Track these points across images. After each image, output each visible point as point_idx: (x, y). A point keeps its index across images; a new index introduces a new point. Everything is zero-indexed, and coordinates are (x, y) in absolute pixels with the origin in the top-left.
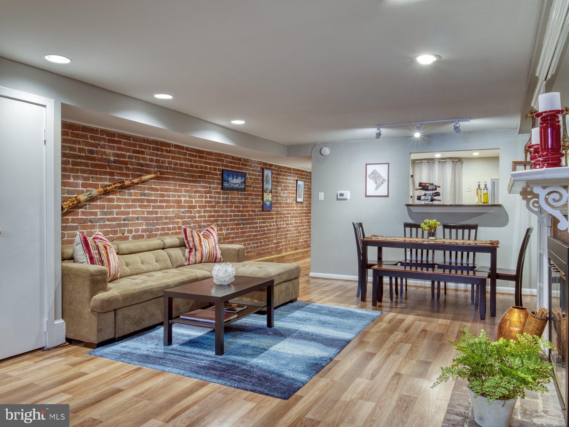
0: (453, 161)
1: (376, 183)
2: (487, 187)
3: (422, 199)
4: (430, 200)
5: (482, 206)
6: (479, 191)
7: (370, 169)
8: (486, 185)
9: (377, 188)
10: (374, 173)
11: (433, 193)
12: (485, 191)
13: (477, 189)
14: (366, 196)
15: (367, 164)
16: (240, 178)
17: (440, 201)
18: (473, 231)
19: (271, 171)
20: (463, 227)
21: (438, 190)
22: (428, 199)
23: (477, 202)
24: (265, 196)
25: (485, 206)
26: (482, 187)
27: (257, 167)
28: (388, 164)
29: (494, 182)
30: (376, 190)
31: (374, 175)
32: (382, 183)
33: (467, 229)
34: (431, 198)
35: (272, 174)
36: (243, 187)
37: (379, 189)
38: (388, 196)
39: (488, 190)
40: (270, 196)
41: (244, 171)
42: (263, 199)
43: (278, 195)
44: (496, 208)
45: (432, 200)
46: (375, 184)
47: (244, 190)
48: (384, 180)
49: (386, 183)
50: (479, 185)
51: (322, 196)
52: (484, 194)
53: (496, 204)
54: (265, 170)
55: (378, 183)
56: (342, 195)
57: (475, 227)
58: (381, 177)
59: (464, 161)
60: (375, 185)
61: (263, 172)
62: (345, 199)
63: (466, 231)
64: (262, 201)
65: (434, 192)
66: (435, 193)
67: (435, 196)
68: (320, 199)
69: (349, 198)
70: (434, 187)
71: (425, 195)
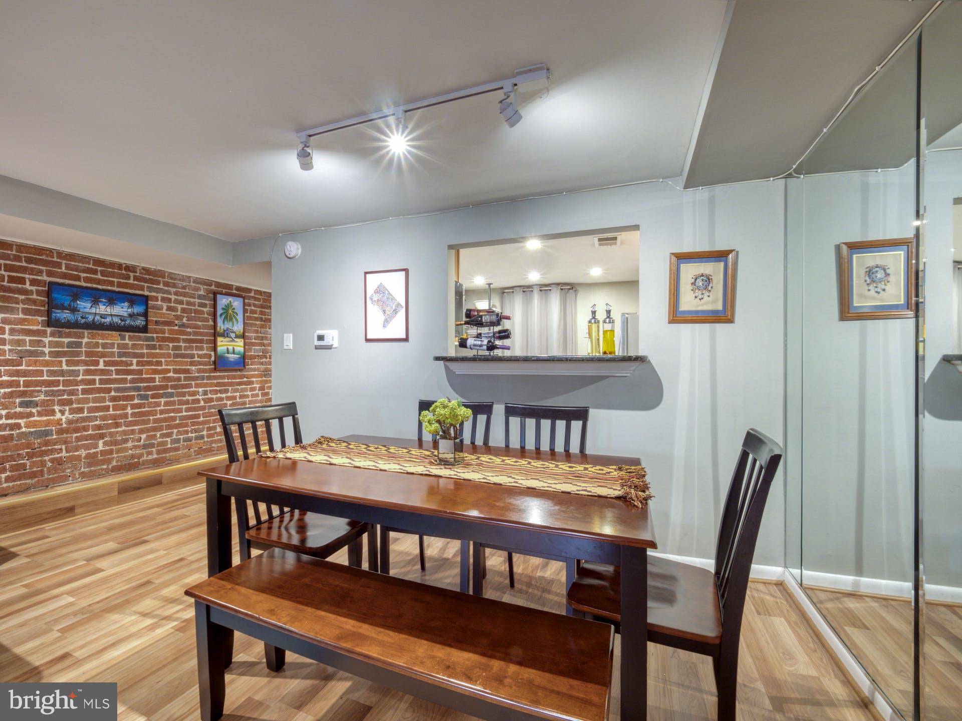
0: (562, 289)
1: (384, 311)
2: (612, 315)
3: (468, 346)
4: (485, 347)
5: (600, 360)
6: (594, 326)
7: (373, 281)
8: (609, 312)
9: (386, 322)
10: (381, 290)
11: (494, 333)
12: (608, 327)
13: (590, 322)
14: (367, 340)
15: (366, 273)
16: (126, 304)
17: (508, 348)
18: (576, 425)
19: (241, 299)
20: (554, 414)
21: (506, 325)
22: (481, 346)
23: (590, 351)
24: (219, 343)
25: (607, 359)
26: (601, 316)
27: (198, 289)
28: (406, 270)
29: (627, 318)
30: (384, 326)
31: (381, 296)
32: (396, 312)
33: (561, 419)
34: (489, 342)
35: (244, 304)
36: (140, 322)
37: (390, 326)
38: (406, 340)
39: (613, 322)
40: (242, 344)
41: (146, 293)
42: (215, 349)
43: (265, 342)
44: (634, 365)
45: (491, 347)
46: (381, 314)
47: (144, 329)
48: (399, 305)
49: (403, 310)
50: (594, 313)
51: (289, 341)
52: (605, 332)
53: (632, 353)
54: (219, 296)
55: (387, 312)
56: (321, 338)
57: (581, 414)
58: (393, 299)
59: (579, 288)
60: (382, 317)
61: (215, 300)
62: (329, 347)
63: (561, 425)
64: (213, 353)
65: (497, 329)
66: (500, 332)
67: (501, 338)
68: (285, 347)
69: (336, 344)
70: (494, 318)
71: (479, 336)
